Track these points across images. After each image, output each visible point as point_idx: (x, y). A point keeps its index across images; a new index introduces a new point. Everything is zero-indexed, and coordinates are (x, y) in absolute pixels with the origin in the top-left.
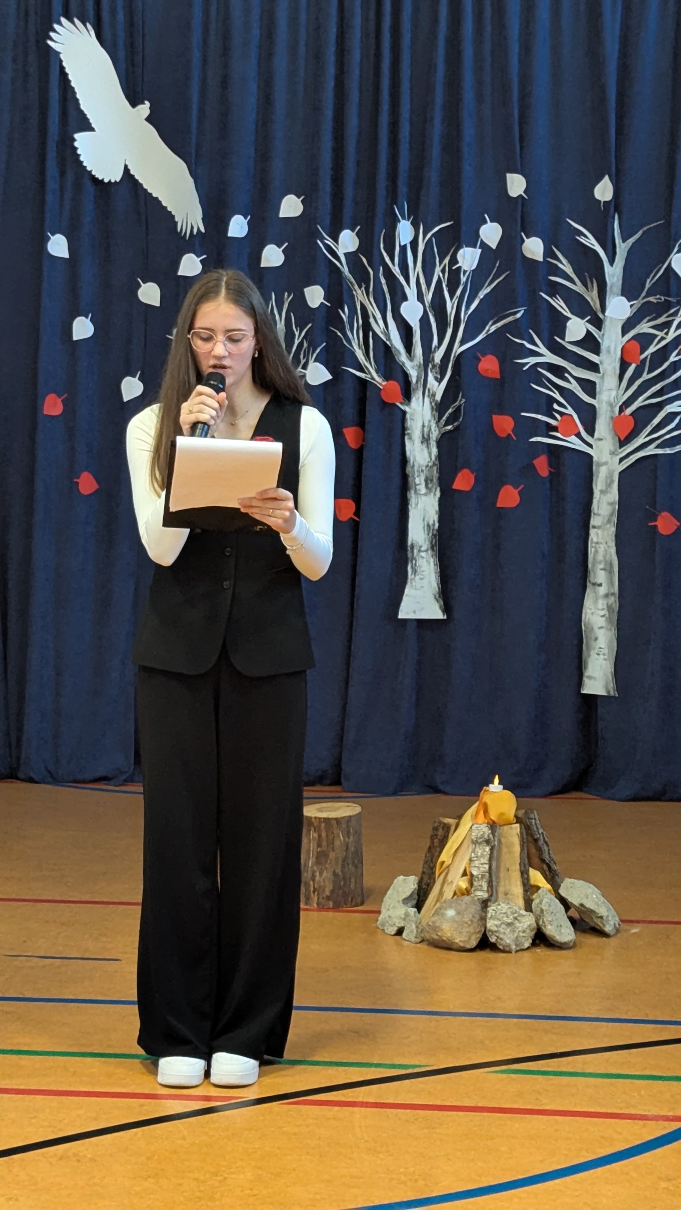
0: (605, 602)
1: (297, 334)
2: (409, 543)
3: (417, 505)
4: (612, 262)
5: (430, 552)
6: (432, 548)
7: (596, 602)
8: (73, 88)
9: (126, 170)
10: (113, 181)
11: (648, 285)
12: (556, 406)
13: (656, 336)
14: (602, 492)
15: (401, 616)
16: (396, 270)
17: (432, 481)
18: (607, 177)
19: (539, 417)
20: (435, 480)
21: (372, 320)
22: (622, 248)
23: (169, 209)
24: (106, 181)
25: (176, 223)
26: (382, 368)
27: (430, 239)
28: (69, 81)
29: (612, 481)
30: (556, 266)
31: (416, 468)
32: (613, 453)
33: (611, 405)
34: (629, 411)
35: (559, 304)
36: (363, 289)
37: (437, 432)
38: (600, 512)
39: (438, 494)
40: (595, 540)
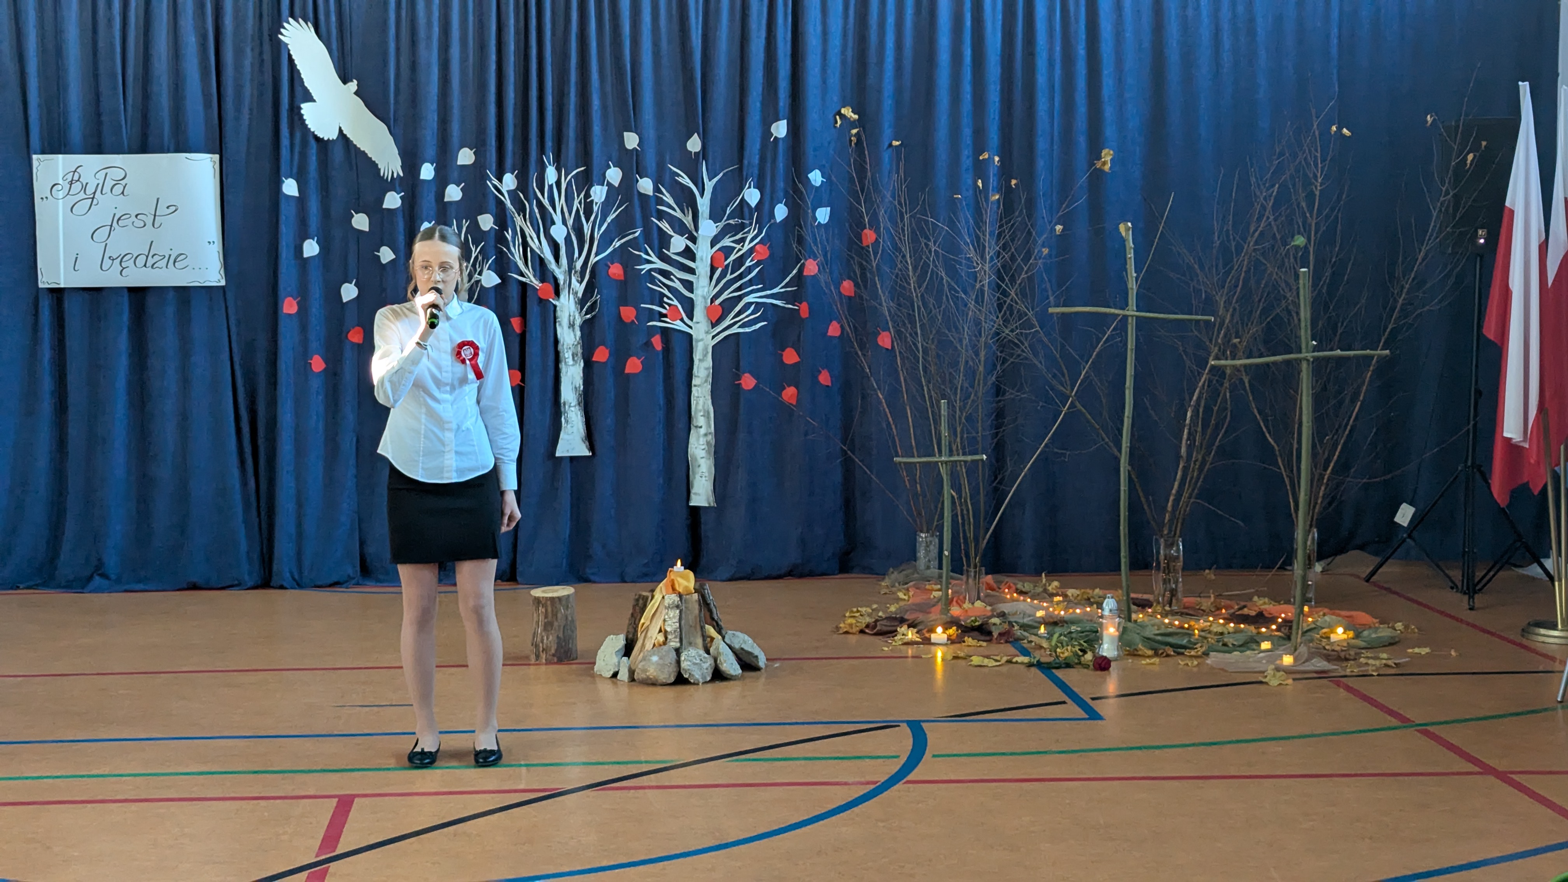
0: (705, 440)
1: (473, 249)
2: (562, 401)
3: (567, 373)
4: (702, 195)
5: (577, 407)
6: (579, 404)
7: (698, 440)
8: (298, 71)
9: (341, 130)
10: (331, 139)
11: (728, 212)
12: (665, 299)
13: (735, 248)
14: (700, 360)
15: (557, 455)
16: (546, 202)
17: (577, 355)
18: (696, 134)
19: (654, 307)
20: (579, 354)
21: (529, 239)
22: (709, 185)
23: (373, 159)
24: (326, 139)
25: (380, 169)
26: (538, 274)
27: (570, 180)
28: (296, 65)
29: (707, 352)
30: (662, 198)
31: (565, 346)
32: (707, 333)
33: (704, 298)
34: (718, 302)
35: (665, 226)
36: (521, 216)
37: (580, 320)
38: (699, 375)
39: (582, 364)
40: (696, 395)
